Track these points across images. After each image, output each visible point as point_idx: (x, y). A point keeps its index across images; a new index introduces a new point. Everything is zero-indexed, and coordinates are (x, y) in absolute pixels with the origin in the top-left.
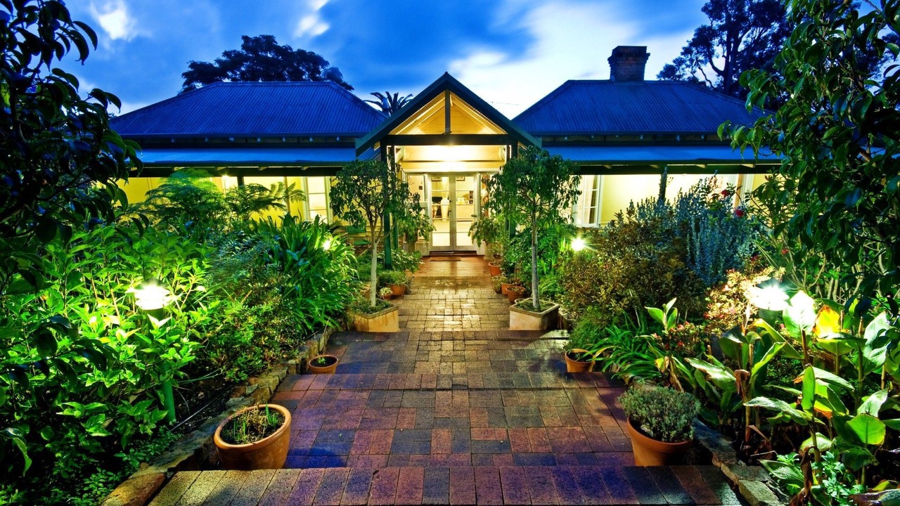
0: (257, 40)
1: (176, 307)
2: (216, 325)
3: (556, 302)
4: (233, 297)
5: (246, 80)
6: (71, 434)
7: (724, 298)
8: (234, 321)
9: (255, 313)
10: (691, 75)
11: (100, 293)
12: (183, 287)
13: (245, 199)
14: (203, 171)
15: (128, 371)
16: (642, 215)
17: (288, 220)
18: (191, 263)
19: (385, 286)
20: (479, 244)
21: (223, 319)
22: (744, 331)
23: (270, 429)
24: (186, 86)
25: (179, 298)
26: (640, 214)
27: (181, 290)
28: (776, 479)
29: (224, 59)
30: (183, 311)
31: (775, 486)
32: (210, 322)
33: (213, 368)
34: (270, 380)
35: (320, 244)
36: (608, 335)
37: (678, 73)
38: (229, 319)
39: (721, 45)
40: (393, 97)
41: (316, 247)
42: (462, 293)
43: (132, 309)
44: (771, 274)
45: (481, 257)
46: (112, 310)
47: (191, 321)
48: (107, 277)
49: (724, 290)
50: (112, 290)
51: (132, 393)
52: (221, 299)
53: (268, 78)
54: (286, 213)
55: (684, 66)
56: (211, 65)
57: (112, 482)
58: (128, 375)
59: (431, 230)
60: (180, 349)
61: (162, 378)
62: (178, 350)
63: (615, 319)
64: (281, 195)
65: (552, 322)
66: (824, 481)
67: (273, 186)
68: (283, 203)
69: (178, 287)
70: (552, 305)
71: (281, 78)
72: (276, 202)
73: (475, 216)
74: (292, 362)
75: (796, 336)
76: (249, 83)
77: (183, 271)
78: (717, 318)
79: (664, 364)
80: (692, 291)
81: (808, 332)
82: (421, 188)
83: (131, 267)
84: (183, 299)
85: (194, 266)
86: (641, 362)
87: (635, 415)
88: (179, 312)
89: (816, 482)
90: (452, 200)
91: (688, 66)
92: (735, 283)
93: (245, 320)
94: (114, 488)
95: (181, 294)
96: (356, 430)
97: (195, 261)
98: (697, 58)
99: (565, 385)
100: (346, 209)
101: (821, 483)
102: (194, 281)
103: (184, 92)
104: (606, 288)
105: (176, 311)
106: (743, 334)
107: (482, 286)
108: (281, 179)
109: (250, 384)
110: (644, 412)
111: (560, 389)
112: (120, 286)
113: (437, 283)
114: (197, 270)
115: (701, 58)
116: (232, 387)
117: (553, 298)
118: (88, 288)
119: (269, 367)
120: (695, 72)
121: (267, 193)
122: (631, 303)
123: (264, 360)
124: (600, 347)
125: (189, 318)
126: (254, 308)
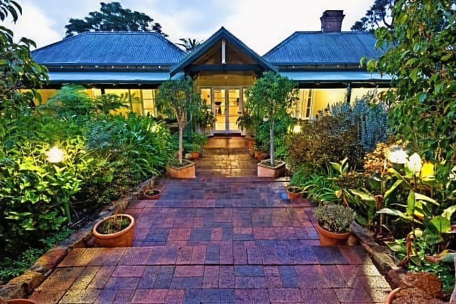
0: (109, 5)
1: (69, 161)
2: (92, 172)
3: (284, 161)
4: (101, 157)
5: (104, 30)
6: (14, 229)
7: (374, 157)
8: (102, 170)
9: (114, 166)
10: (371, 28)
11: (25, 154)
12: (72, 151)
13: (106, 102)
14: (81, 86)
15: (44, 196)
16: (334, 112)
17: (132, 114)
18: (76, 137)
19: (188, 153)
20: (242, 129)
21: (96, 169)
22: (382, 175)
23: (124, 227)
24: (68, 34)
25: (70, 156)
26: (333, 111)
27: (71, 153)
28: (393, 251)
29: (90, 17)
30: (73, 164)
31: (393, 255)
32: (89, 170)
33: (91, 196)
34: (123, 203)
35: (150, 128)
36: (312, 179)
37: (363, 27)
38: (99, 169)
39: (390, 9)
40: (192, 41)
41: (148, 130)
42: (232, 157)
43: (44, 163)
44: (401, 144)
45: (243, 136)
46: (33, 162)
47: (78, 170)
48: (29, 145)
49: (374, 153)
50: (33, 152)
51: (47, 208)
52: (94, 158)
53: (117, 29)
54: (130, 110)
55: (367, 22)
56: (82, 21)
57: (38, 254)
58: (44, 198)
59: (214, 121)
60: (72, 184)
61: (63, 200)
62: (71, 184)
63: (315, 171)
64: (127, 100)
65: (281, 172)
66: (418, 253)
67: (122, 95)
68: (128, 105)
69: (70, 151)
70: (281, 163)
71: (125, 29)
72: (124, 104)
73: (240, 113)
74: (135, 193)
75: (411, 177)
76: (106, 32)
77: (72, 142)
78: (369, 168)
79: (339, 194)
80: (359, 154)
81: (417, 175)
82: (209, 96)
83: (42, 139)
84: (72, 157)
85: (78, 138)
86: (328, 193)
87: (321, 220)
88: (71, 164)
89: (414, 253)
90: (227, 103)
91: (369, 22)
92: (380, 149)
93: (108, 169)
94: (39, 257)
95: (72, 154)
96: (170, 228)
97: (78, 136)
98: (375, 17)
99: (286, 205)
100: (164, 108)
101: (416, 253)
102: (79, 147)
103: (66, 37)
104: (311, 153)
105: (69, 164)
106: (382, 176)
107: (243, 153)
108: (127, 91)
109: (112, 205)
110: (325, 218)
111: (283, 207)
112: (36, 149)
113: (218, 151)
114: (80, 141)
115: (378, 17)
116: (102, 207)
117: (283, 159)
118: (19, 150)
119: (122, 195)
120: (374, 26)
121: (119, 99)
122: (324, 161)
123: (119, 192)
124: (307, 185)
125: (76, 168)
126: (113, 163)
